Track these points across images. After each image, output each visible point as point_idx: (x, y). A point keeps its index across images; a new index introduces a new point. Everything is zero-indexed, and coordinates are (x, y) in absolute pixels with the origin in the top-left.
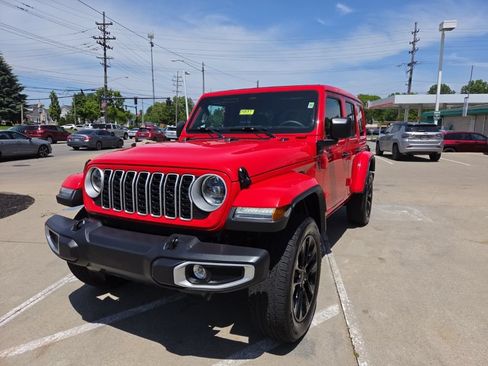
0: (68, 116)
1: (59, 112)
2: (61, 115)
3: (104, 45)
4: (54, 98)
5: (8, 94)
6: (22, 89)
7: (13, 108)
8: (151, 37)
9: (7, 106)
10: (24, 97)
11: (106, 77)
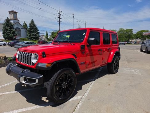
0: (50, 38)
1: (48, 37)
2: (48, 38)
3: (59, 18)
4: (47, 33)
5: (35, 32)
6: (38, 31)
7: (36, 36)
8: (73, 15)
9: (34, 35)
10: (39, 33)
11: (59, 27)
